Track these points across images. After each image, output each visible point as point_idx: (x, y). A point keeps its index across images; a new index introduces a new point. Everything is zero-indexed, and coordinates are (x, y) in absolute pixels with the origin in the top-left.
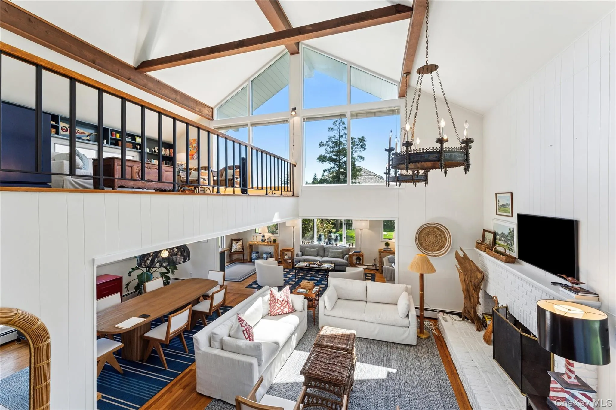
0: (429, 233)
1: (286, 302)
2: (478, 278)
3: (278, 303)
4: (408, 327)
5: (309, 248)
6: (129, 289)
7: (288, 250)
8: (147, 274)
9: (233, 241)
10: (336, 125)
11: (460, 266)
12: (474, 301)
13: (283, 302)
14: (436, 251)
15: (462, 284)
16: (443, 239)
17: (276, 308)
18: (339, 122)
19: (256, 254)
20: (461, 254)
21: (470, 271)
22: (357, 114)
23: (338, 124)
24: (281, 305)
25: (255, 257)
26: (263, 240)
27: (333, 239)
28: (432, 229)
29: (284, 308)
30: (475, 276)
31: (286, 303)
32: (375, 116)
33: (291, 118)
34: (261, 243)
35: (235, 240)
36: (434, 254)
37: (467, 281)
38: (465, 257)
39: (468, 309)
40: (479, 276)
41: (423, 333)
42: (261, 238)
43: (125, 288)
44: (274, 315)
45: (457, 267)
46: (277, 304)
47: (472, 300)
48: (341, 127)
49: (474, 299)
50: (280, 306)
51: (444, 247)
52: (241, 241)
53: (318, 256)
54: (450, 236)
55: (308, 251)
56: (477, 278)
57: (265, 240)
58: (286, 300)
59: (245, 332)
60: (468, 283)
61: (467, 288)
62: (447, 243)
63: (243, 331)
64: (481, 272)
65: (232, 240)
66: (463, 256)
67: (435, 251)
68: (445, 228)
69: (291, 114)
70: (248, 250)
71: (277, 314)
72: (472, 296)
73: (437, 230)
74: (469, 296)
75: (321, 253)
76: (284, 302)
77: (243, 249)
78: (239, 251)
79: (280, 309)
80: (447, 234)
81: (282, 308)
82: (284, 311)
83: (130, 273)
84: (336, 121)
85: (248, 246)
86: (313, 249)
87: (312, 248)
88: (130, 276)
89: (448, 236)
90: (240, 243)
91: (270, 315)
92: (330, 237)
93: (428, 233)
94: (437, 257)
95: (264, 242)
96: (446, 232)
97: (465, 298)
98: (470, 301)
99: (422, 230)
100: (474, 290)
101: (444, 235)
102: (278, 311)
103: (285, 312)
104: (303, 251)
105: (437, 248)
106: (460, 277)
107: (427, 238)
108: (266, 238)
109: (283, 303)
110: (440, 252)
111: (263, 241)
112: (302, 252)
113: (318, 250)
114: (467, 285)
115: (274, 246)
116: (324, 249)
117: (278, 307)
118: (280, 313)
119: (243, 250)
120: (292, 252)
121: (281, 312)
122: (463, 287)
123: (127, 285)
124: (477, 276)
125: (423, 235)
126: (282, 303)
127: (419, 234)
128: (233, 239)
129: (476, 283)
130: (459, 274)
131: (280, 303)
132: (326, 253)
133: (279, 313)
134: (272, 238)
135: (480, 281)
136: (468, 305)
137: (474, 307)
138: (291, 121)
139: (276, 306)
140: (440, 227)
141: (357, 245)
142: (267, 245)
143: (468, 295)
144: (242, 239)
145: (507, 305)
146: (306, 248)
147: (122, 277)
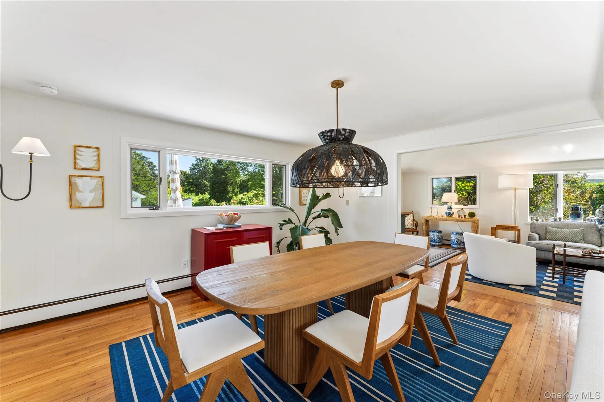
5: (553, 228)
6: (280, 249)
8: (302, 228)
19: (438, 234)
25: (436, 238)
26: (450, 213)
34: (446, 217)
42: (446, 210)
43: (276, 247)
52: (411, 214)
55: (552, 232)
57: (453, 214)
70: (424, 227)
75: (592, 237)
77: (416, 225)
78: (410, 229)
83: (282, 225)
88: (281, 229)
95: (451, 216)
111: (450, 214)
119: (416, 228)
123: (278, 243)
134: (467, 212)
142: (456, 221)
146: (550, 228)
147: (272, 228)
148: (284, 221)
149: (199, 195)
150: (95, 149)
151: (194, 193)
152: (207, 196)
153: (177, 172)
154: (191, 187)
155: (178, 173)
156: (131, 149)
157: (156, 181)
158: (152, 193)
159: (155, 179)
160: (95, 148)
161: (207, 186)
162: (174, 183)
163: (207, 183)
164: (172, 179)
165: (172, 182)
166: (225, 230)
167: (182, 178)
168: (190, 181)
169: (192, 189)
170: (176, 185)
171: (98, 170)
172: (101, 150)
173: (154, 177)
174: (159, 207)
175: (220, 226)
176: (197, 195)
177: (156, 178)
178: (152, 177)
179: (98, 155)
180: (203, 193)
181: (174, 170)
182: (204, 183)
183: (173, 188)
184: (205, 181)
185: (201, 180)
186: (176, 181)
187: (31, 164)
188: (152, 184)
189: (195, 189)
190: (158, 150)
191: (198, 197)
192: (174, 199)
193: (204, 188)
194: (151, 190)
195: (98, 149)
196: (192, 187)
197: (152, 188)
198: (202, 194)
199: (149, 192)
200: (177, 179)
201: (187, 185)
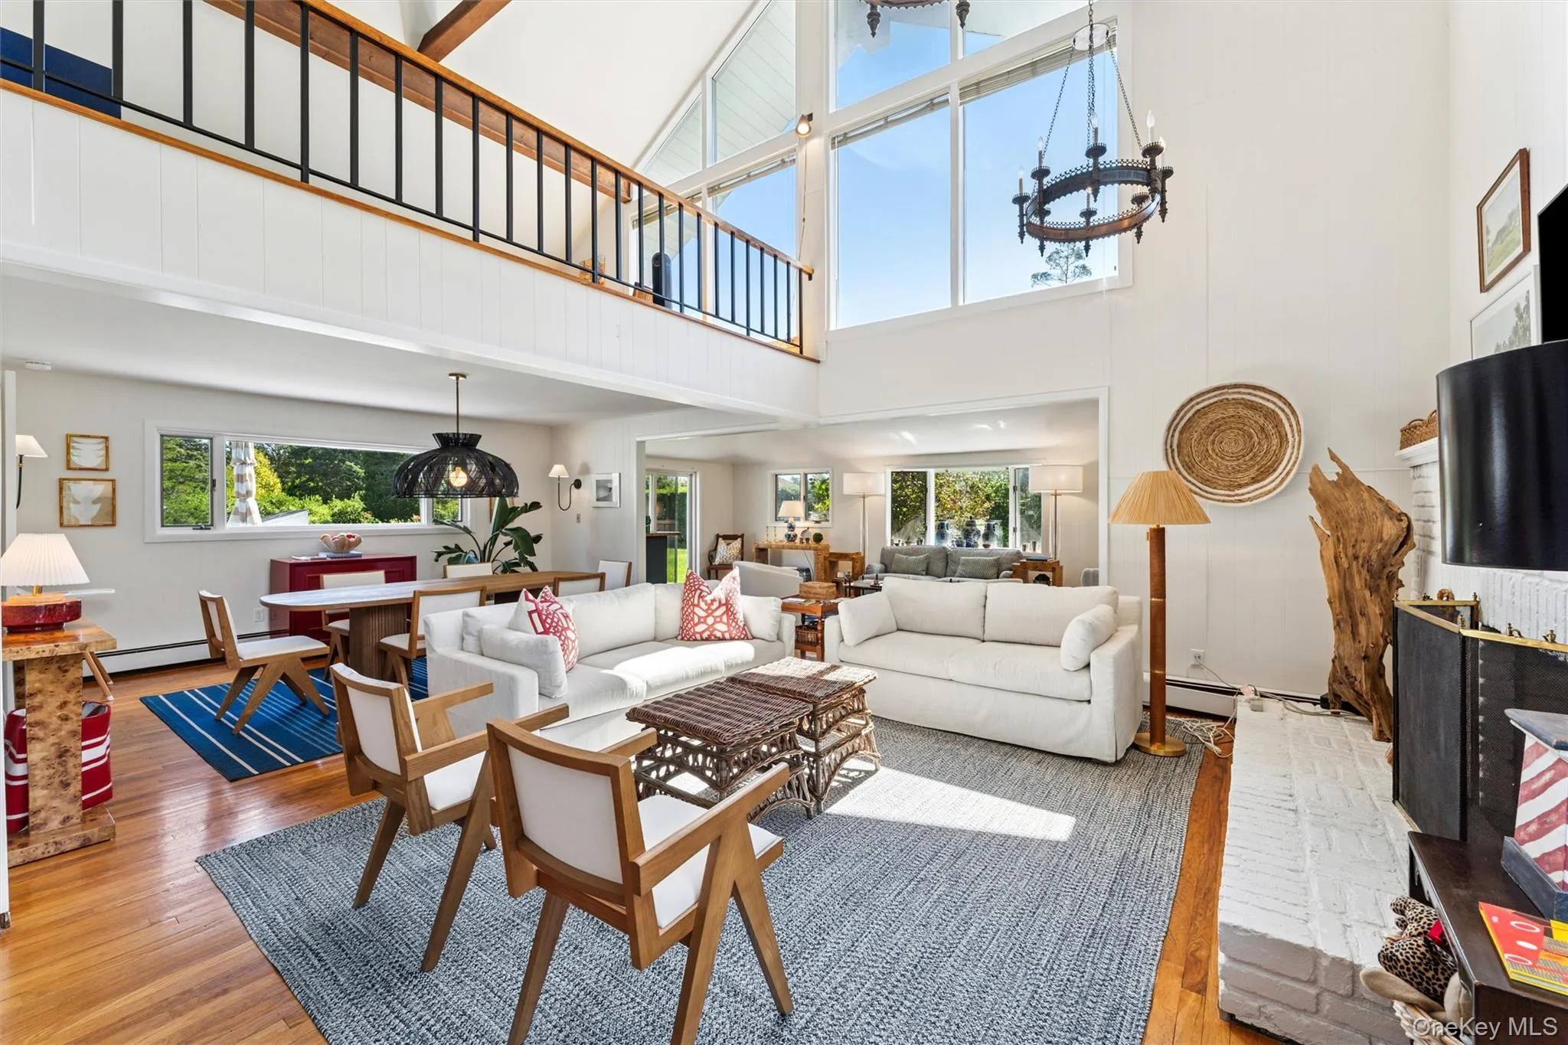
0: (1220, 426)
1: (721, 605)
2: (1385, 537)
3: (698, 605)
4: (1089, 702)
5: (905, 554)
7: (844, 556)
8: (469, 558)
9: (720, 539)
10: (1058, 265)
11: (1324, 514)
12: (1368, 630)
13: (712, 603)
14: (1247, 485)
15: (1329, 579)
16: (1275, 441)
17: (693, 619)
18: (1066, 254)
20: (1331, 472)
21: (1355, 524)
22: (978, 84)
23: (1062, 262)
24: (706, 611)
26: (789, 535)
27: (978, 532)
28: (1231, 412)
29: (715, 622)
30: (1375, 533)
31: (723, 609)
32: (1034, 74)
33: (801, 146)
34: (785, 542)
35: (726, 537)
36: (1236, 495)
37: (1344, 559)
38: (1347, 480)
39: (1346, 663)
40: (1391, 530)
41: (1163, 741)
42: (786, 531)
44: (688, 640)
45: (1315, 524)
46: (697, 610)
47: (1362, 629)
48: (1071, 268)
49: (1369, 623)
50: (703, 614)
51: (1275, 470)
52: (739, 540)
53: (927, 574)
54: (1298, 423)
55: (900, 561)
56: (1381, 540)
57: (795, 536)
58: (723, 602)
59: (535, 616)
60: (1346, 566)
61: (1345, 588)
62: (1289, 451)
63: (530, 613)
64: (1400, 516)
65: (718, 536)
66: (1335, 478)
67: (1240, 486)
68: (1280, 397)
69: (796, 130)
71: (698, 636)
72: (1363, 614)
73: (1250, 413)
74: (1352, 616)
75: (938, 566)
76: (716, 604)
79: (705, 622)
80: (1289, 419)
81: (710, 621)
82: (715, 629)
83: (440, 555)
84: (1058, 253)
85: (754, 550)
86: (914, 557)
87: (912, 555)
89: (1291, 426)
90: (737, 544)
91: (680, 637)
92: (969, 528)
93: (1214, 428)
94: (1249, 503)
95: (792, 540)
96: (1286, 414)
97: (1338, 624)
98: (1354, 634)
99: (1194, 415)
100: (1370, 589)
101: (1278, 425)
102: (700, 628)
103: (719, 634)
104: (887, 562)
105: (1252, 473)
106: (1322, 556)
107: (1213, 443)
108: (798, 532)
109: (713, 607)
110: (1261, 488)
111: (791, 538)
112: (886, 566)
113: (927, 558)
114: (1345, 576)
115: (816, 549)
116: (946, 556)
117: (700, 618)
118: (705, 635)
120: (853, 559)
121: (708, 633)
122: (1331, 588)
124: (1381, 533)
125: (1195, 435)
126: (709, 608)
127: (1181, 433)
128: (721, 534)
129: (1374, 557)
130: (1322, 544)
131: (705, 607)
132: (952, 567)
133: (701, 633)
134: (813, 532)
135: (1395, 549)
136: (1349, 648)
137: (1370, 652)
138: (800, 157)
139: (694, 613)
140: (1260, 401)
141: (1045, 548)
142: (797, 548)
143: (1345, 614)
144: (742, 536)
145: (1475, 596)
146: (897, 555)
147: (415, 557)
148: (446, 547)
149: (331, 500)
150: (102, 440)
151: (317, 496)
152: (356, 503)
153: (249, 462)
154: (308, 480)
155: (251, 464)
156: (162, 436)
157: (197, 462)
158: (184, 497)
159: (193, 455)
160: (102, 437)
161: (358, 479)
162: (242, 482)
163: (356, 468)
164: (238, 475)
165: (238, 481)
166: (329, 559)
167: (281, 452)
168: (307, 462)
169: (312, 484)
170: (247, 486)
171: (107, 470)
172: (110, 440)
173: (190, 450)
174: (212, 525)
175: (323, 555)
176: (325, 502)
177: (195, 453)
178: (182, 451)
179: (107, 448)
180: (346, 495)
181: (243, 459)
182: (350, 469)
183: (241, 492)
184: (352, 464)
185: (340, 461)
186: (248, 478)
187: (21, 469)
188: (183, 470)
189: (320, 484)
190: (211, 436)
191: (330, 507)
192: (242, 513)
193: (349, 483)
194: (181, 487)
195: (106, 439)
196: (311, 479)
197: (182, 483)
198: (341, 498)
199: (175, 494)
200: (250, 475)
201: (295, 473)
